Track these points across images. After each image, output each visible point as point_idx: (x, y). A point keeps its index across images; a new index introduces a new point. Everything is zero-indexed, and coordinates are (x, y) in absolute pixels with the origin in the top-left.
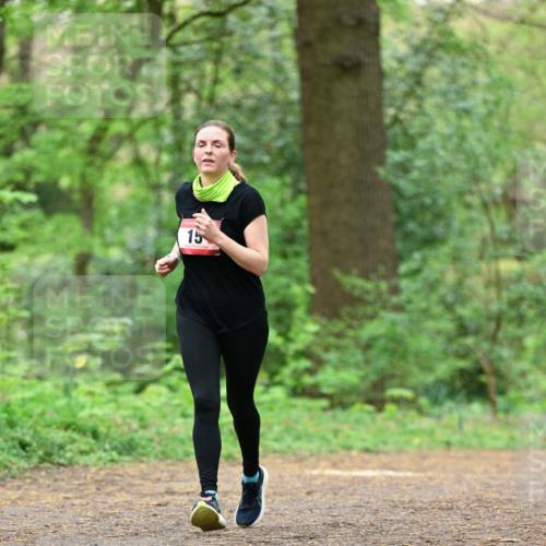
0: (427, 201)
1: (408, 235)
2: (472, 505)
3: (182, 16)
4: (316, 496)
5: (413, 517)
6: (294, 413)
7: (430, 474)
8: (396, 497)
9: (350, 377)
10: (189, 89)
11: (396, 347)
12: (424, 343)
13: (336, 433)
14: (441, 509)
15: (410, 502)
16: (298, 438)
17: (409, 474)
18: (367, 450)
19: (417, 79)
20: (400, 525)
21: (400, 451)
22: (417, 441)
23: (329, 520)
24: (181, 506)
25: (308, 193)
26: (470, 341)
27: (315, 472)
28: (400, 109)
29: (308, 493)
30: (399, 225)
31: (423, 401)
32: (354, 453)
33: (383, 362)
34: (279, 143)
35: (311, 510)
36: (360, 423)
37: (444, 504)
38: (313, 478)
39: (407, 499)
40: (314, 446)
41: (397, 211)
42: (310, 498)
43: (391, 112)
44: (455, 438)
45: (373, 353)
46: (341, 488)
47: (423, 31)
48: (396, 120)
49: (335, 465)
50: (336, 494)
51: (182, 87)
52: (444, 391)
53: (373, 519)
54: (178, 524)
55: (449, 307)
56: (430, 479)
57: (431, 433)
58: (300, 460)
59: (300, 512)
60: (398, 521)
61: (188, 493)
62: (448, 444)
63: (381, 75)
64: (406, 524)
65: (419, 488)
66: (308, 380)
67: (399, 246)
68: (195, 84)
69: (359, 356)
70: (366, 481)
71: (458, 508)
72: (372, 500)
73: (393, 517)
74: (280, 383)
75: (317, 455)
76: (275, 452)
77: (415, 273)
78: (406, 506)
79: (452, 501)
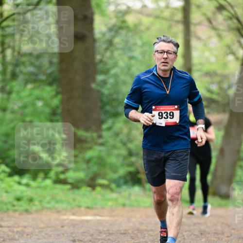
0: (115, 96)
1: (106, 112)
2: (135, 232)
3: (6, 14)
4: (65, 228)
5: (108, 237)
6: (56, 191)
7: (116, 218)
8: (101, 228)
9: (81, 175)
10: (9, 47)
11: (101, 162)
12: (113, 160)
13: (74, 200)
14: (121, 234)
15: (108, 230)
16: (57, 202)
17: (107, 218)
18: (88, 208)
19: (110, 43)
20: (103, 241)
21: (103, 208)
22: (110, 203)
23: (71, 238)
24: (5, 232)
25: (62, 93)
26: (133, 159)
27: (65, 217)
28: (103, 56)
29: (62, 227)
30: (102, 107)
31: (113, 186)
32: (82, 209)
33: (95, 168)
34: (49, 71)
35: (63, 234)
36: (84, 196)
37: (122, 232)
38: (64, 220)
39: (106, 229)
40: (64, 206)
41: (101, 101)
42: (62, 229)
43: (98, 57)
44: (127, 202)
45: (91, 164)
46: (76, 224)
47: (113, 21)
48: (101, 61)
49: (74, 214)
50: (74, 227)
51: (6, 46)
52: (122, 181)
53: (90, 238)
54: (4, 241)
55: (124, 144)
56: (116, 220)
57: (116, 200)
58: (58, 212)
59: (58, 235)
60: (102, 239)
61: (8, 227)
62: (124, 205)
63: (94, 41)
64: (105, 241)
65: (111, 225)
66: (62, 177)
67: (103, 117)
68: (12, 44)
69: (84, 166)
70: (87, 221)
71: (129, 233)
72: (91, 230)
73: (99, 237)
74: (50, 178)
75: (66, 210)
76: (47, 208)
77: (109, 129)
78: (105, 232)
79: (126, 230)
